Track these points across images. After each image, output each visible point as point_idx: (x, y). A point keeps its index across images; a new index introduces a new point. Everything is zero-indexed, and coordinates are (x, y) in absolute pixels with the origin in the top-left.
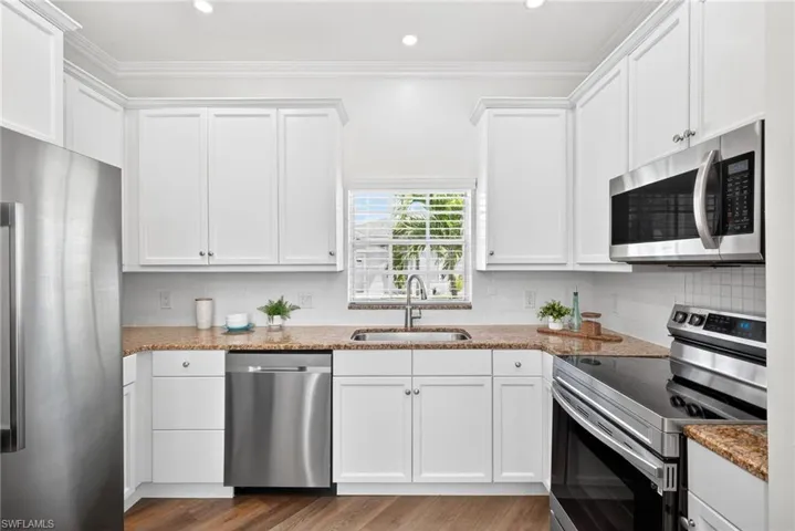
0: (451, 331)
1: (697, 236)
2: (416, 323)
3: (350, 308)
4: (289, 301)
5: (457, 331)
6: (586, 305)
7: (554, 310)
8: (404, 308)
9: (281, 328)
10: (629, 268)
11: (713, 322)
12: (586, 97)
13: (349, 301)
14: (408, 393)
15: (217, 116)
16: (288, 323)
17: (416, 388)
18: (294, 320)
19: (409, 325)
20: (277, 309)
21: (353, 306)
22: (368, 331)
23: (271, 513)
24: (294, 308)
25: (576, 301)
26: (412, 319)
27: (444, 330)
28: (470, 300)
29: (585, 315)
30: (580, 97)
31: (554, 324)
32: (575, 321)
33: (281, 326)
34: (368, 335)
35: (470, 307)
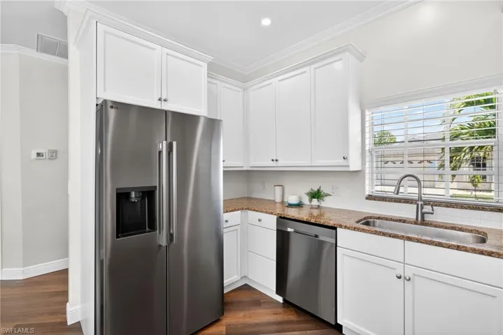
0: (471, 231)
2: (428, 218)
3: (367, 198)
4: (324, 190)
5: (478, 232)
8: (416, 203)
9: (319, 207)
13: (367, 193)
14: (399, 277)
15: (280, 81)
16: (323, 204)
17: (408, 275)
18: (327, 203)
19: (420, 219)
20: (316, 195)
21: (370, 198)
22: (379, 218)
23: (298, 322)
24: (327, 195)
27: (461, 229)
33: (319, 206)
34: (378, 222)
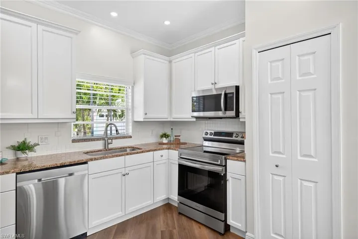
1: (221, 110)
2: (110, 146)
5: (129, 148)
6: (176, 133)
7: (165, 135)
8: (104, 140)
10: (195, 120)
11: (216, 134)
12: (177, 60)
14: (124, 175)
17: (127, 172)
19: (107, 147)
21: (74, 141)
25: (172, 132)
26: (108, 144)
27: (124, 148)
28: (130, 134)
29: (175, 136)
30: (175, 59)
31: (165, 140)
32: (172, 139)
35: (131, 137)
